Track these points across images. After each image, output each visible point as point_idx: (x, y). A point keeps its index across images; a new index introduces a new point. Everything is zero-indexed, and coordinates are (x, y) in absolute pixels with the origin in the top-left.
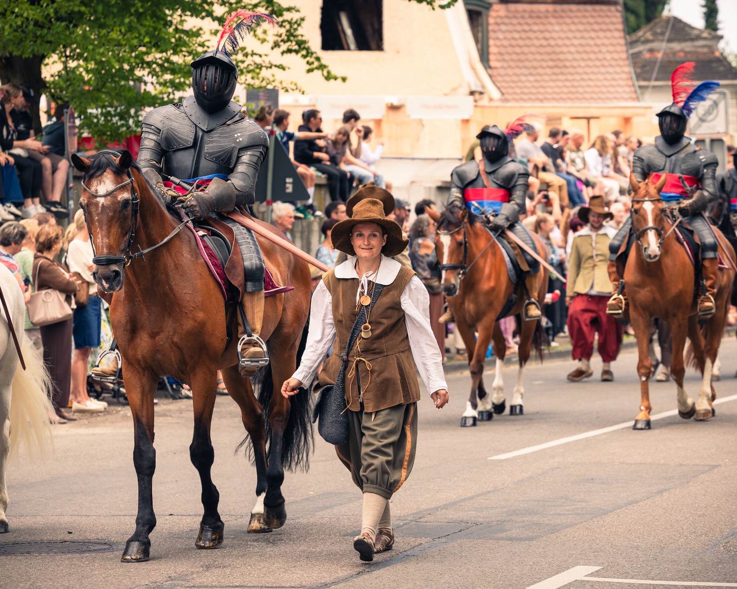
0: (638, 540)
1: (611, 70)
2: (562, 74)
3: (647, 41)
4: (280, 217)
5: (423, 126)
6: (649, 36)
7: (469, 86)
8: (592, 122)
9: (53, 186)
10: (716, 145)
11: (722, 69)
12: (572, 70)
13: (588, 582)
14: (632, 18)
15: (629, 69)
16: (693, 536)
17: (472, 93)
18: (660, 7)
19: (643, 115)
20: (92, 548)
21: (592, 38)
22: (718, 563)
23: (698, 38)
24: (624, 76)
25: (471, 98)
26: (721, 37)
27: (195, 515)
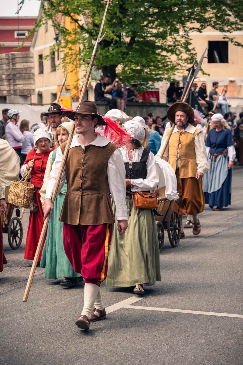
5: (241, 87)
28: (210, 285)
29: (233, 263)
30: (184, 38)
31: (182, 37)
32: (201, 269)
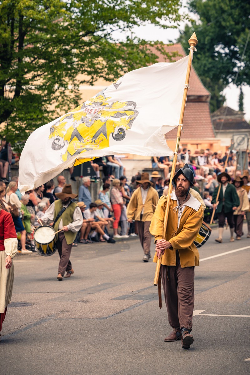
0: (218, 300)
1: (205, 126)
2: (187, 128)
3: (218, 116)
4: (86, 182)
6: (219, 113)
8: (199, 146)
9: (3, 172)
10: (244, 154)
11: (245, 125)
12: (191, 127)
13: (200, 316)
14: (212, 107)
15: (212, 126)
16: (239, 298)
18: (222, 103)
19: (217, 143)
20: (20, 305)
21: (198, 115)
22: (248, 308)
23: (237, 114)
24: (210, 129)
26: (244, 114)
27: (57, 292)
28: (112, 373)
29: (136, 346)
30: (74, 92)
31: (72, 92)
32: (102, 354)
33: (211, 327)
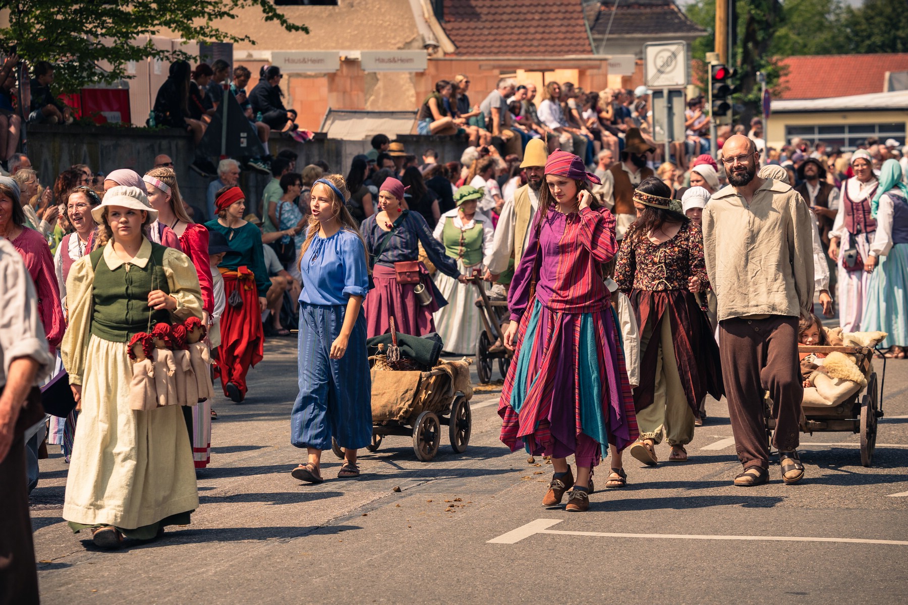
1: (565, 22)
2: (517, 27)
5: (377, 80)
7: (423, 40)
8: (547, 74)
9: (8, 142)
12: (526, 23)
13: (549, 535)
15: (584, 22)
17: (426, 47)
19: (598, 67)
25: (425, 51)
33: (578, 566)
